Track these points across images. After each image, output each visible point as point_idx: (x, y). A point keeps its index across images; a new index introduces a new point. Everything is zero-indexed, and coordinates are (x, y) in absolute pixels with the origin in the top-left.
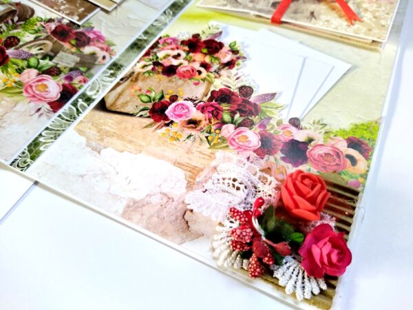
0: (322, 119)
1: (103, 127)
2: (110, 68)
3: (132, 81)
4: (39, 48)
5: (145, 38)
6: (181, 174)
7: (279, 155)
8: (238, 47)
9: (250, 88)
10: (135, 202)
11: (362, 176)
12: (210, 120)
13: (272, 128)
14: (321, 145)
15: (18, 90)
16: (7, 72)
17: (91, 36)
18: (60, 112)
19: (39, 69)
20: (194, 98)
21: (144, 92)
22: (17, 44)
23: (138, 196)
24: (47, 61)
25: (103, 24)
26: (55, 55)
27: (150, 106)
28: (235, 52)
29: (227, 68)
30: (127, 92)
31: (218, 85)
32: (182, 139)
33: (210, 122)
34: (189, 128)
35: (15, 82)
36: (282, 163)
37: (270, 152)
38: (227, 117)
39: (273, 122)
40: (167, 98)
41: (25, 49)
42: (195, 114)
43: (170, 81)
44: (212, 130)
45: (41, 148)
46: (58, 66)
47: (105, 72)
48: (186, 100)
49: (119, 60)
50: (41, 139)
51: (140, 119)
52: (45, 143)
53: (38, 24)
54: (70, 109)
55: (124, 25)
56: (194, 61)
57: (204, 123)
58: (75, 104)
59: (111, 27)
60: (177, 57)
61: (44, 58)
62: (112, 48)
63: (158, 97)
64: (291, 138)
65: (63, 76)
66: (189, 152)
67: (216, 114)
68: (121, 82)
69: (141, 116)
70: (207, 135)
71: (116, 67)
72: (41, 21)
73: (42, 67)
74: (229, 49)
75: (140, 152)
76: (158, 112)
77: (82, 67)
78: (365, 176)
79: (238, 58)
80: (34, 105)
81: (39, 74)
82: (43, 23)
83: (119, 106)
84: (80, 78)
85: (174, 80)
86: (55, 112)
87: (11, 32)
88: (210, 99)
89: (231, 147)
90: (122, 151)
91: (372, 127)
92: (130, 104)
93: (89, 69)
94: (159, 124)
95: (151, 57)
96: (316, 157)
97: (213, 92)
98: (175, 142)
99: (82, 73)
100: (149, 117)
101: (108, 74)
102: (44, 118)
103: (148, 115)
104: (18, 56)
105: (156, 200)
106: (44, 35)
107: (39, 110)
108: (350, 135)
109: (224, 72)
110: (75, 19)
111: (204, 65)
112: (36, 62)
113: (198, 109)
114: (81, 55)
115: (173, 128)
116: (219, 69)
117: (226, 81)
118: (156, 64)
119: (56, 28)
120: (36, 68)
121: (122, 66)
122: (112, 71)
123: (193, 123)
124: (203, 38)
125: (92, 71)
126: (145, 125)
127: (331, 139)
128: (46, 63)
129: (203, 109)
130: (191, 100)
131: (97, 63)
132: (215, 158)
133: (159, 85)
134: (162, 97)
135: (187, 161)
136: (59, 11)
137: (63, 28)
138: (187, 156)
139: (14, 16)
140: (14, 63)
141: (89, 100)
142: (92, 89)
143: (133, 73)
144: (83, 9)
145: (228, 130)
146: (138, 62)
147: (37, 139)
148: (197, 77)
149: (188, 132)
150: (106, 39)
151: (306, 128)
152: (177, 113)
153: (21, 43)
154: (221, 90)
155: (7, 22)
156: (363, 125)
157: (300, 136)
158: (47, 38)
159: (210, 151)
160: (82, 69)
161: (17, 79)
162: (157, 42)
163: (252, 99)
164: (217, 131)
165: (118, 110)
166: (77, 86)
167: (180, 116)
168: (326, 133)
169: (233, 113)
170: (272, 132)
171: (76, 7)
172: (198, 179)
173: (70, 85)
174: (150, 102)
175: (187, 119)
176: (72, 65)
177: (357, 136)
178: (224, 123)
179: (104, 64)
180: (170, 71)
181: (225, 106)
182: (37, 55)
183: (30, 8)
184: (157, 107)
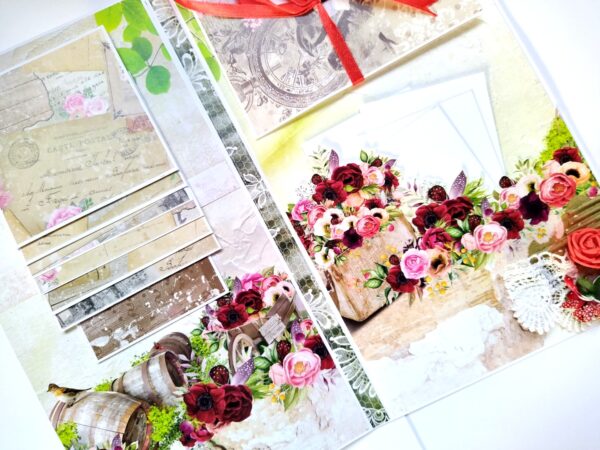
0: (519, 157)
1: (382, 337)
2: (306, 290)
3: (338, 281)
4: (243, 351)
5: (278, 229)
6: (484, 308)
7: (527, 222)
8: (373, 155)
9: (436, 187)
10: (484, 355)
11: (591, 180)
12: (445, 248)
13: (497, 207)
14: (543, 182)
15: (293, 392)
16: (264, 394)
17: (249, 286)
18: (337, 362)
19: (274, 361)
20: (409, 243)
21: (363, 279)
22: (227, 370)
23: (481, 349)
24: (266, 349)
25: (236, 265)
26: (263, 338)
27: (386, 285)
28: (377, 163)
29: (393, 187)
30: (352, 291)
31: (410, 212)
32: (449, 284)
33: (448, 249)
34: (440, 270)
35: (281, 391)
36: (535, 227)
37: (521, 227)
38: (454, 232)
39: (491, 200)
40: (390, 266)
41: (237, 366)
42: (430, 255)
43: (368, 248)
44: (459, 254)
45: (372, 396)
46: (278, 340)
47: (307, 299)
48: (404, 251)
49: (297, 275)
50: (361, 392)
51: (396, 302)
52: (367, 391)
53: (203, 336)
54: (338, 352)
55: (246, 242)
56: (357, 209)
57: (445, 255)
58: (334, 346)
59: (244, 258)
60: (335, 219)
61: (261, 351)
62: (276, 273)
63: (381, 272)
64: (518, 200)
65: (293, 341)
66: (467, 287)
67: (443, 238)
68: (333, 290)
69: (393, 299)
70: (460, 261)
71: (305, 283)
72: (201, 332)
73: (273, 357)
74: (367, 165)
75: (436, 324)
76: (399, 282)
77: (289, 316)
78: (592, 179)
79: (388, 167)
80: (318, 384)
81: (282, 364)
82: (205, 331)
83: (365, 311)
84: (303, 326)
85: (369, 244)
86: (335, 367)
87: (203, 370)
88: (422, 231)
89: (488, 253)
90: (424, 337)
91: (559, 128)
92: (370, 299)
93: (295, 311)
94: (416, 291)
95: (316, 243)
96: (551, 197)
97: (414, 221)
98: (447, 292)
99: (298, 321)
100: (400, 294)
101: (312, 296)
102: (336, 380)
103: (397, 293)
104: (245, 375)
105: (493, 339)
106: (225, 337)
107: (325, 380)
108: (553, 152)
109: (396, 194)
110: (217, 294)
111: (372, 204)
112: (263, 361)
113: (425, 249)
114: (273, 311)
115: (431, 282)
116: (389, 195)
117: (410, 200)
118: (331, 244)
119: (219, 320)
120: (271, 364)
121: (308, 277)
122: (310, 291)
123: (437, 264)
124: (327, 174)
125: (299, 309)
126: (408, 303)
127: (544, 169)
128: (270, 351)
129: (428, 245)
130: (411, 246)
131: (290, 300)
132: (489, 272)
133: (361, 262)
134: (385, 269)
135: (475, 294)
136: (194, 306)
137: (224, 312)
138: (469, 292)
139: (177, 359)
140: (255, 383)
141: (337, 331)
142: (324, 321)
143: (326, 273)
144: (203, 278)
145: (467, 239)
146: (314, 258)
147: (358, 396)
148: (383, 221)
149: (444, 274)
150: (261, 273)
151: (518, 179)
152: (415, 269)
153: (227, 366)
154: (418, 214)
155: (185, 369)
156: (551, 132)
157: (521, 191)
158: (232, 336)
159: (479, 271)
160: (293, 318)
161: (278, 388)
162: (296, 224)
163: (451, 195)
164: (463, 251)
165: (370, 313)
166: (312, 334)
167: (421, 269)
168: (535, 167)
169: (454, 224)
170: (500, 210)
171: (194, 283)
172: (499, 299)
173: (307, 339)
174: (382, 281)
175: (429, 265)
176: (283, 327)
177: (558, 147)
178: (458, 240)
179: (296, 293)
180: (353, 239)
181: (440, 225)
182: (253, 356)
183: (172, 335)
184: (394, 281)
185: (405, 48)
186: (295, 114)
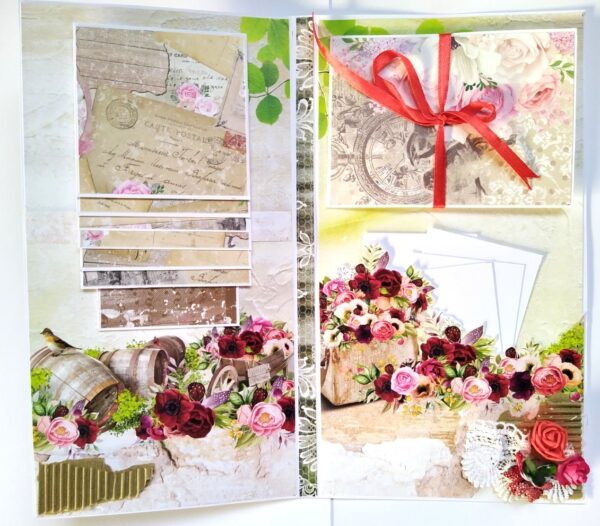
0: (533, 339)
1: (347, 426)
2: (302, 356)
3: (334, 362)
4: (226, 381)
5: (305, 293)
6: (440, 444)
7: (511, 393)
8: (418, 274)
9: (455, 327)
10: (421, 481)
11: (579, 386)
12: (436, 380)
13: (494, 369)
14: (541, 368)
15: (250, 435)
16: (225, 425)
17: (257, 329)
18: (297, 428)
19: (247, 402)
20: (408, 361)
21: (355, 371)
22: (204, 390)
23: (420, 475)
24: (246, 389)
25: (256, 305)
26: (247, 378)
27: (372, 386)
28: (418, 282)
29: (420, 309)
30: (341, 377)
31: (423, 337)
32: (423, 411)
33: (438, 383)
34: (422, 396)
35: (241, 429)
36: (516, 401)
37: (503, 395)
38: (449, 372)
39: (493, 361)
40: (383, 372)
41: (215, 391)
42: (421, 380)
43: (373, 349)
44: (444, 391)
45: (312, 470)
46: (259, 386)
47: (300, 364)
48: (402, 366)
49: (302, 340)
50: (305, 462)
51: (372, 404)
52: (311, 464)
53: (198, 352)
54: (302, 421)
55: (274, 291)
56: (382, 312)
57: (433, 386)
58: (302, 414)
59: (265, 303)
60: (359, 310)
61: (241, 389)
62: (285, 329)
63: (374, 373)
64: (514, 372)
65: (270, 393)
66: (436, 421)
67: (438, 371)
68: (325, 368)
69: (372, 401)
70: (442, 397)
71: (305, 350)
72: (199, 348)
73: (247, 398)
74: (409, 279)
75: (396, 437)
76: (384, 389)
77: (278, 372)
78: (581, 386)
79: (425, 291)
80: (273, 439)
81: (252, 408)
82: (202, 349)
83: (344, 398)
84: (285, 385)
85: (376, 346)
86: (293, 432)
87: (185, 380)
88: (425, 357)
89: (468, 401)
90: (380, 443)
91: (577, 333)
92: (352, 391)
93: (285, 370)
94: (393, 403)
95: (332, 321)
96: (541, 384)
97: (423, 346)
98: (418, 416)
99: (283, 379)
100: (379, 399)
101: (305, 364)
102: (290, 443)
103: (377, 397)
104: (217, 402)
105: (434, 472)
106: (217, 362)
107: (280, 438)
108: (562, 348)
109: (420, 316)
110: (228, 322)
111: (396, 314)
112: (238, 397)
113: (419, 373)
114: (267, 359)
115: (410, 402)
116: (414, 314)
117: (428, 327)
118: (344, 329)
119: (219, 344)
120: (244, 403)
121: (310, 347)
122: (306, 358)
123: (423, 390)
124: (372, 270)
125: (289, 370)
126: (381, 409)
127: (547, 358)
128: (248, 392)
129: (423, 371)
130: (407, 364)
131: (286, 357)
132: (460, 418)
133: (363, 357)
134: (378, 372)
135: (439, 429)
136: (204, 322)
137: (226, 340)
138: (435, 425)
139: (168, 360)
140: (222, 412)
141: (311, 403)
142: (304, 390)
143: (327, 351)
144: (223, 302)
145: (457, 383)
146: (323, 333)
147: (301, 464)
148: (398, 333)
149: (424, 401)
150: (273, 322)
151: (522, 355)
152: (402, 385)
153: (206, 387)
154: (429, 341)
155: (169, 372)
156: (569, 332)
157: (520, 366)
158: (223, 364)
159: (452, 412)
160: (280, 374)
161: (239, 426)
162: (323, 297)
163: (463, 341)
164: (449, 390)
165: (346, 403)
166: (290, 395)
167: (407, 387)
168: (541, 353)
169: (453, 365)
170: (496, 372)
171: (213, 303)
172: (456, 443)
173: (283, 397)
174: (370, 381)
175: (415, 388)
176: (269, 377)
177: (567, 347)
178: (450, 379)
179: (293, 354)
180: (364, 334)
181: (442, 360)
182: (231, 389)
183: (173, 338)
184: (380, 386)
185: (492, 201)
186: (372, 204)
